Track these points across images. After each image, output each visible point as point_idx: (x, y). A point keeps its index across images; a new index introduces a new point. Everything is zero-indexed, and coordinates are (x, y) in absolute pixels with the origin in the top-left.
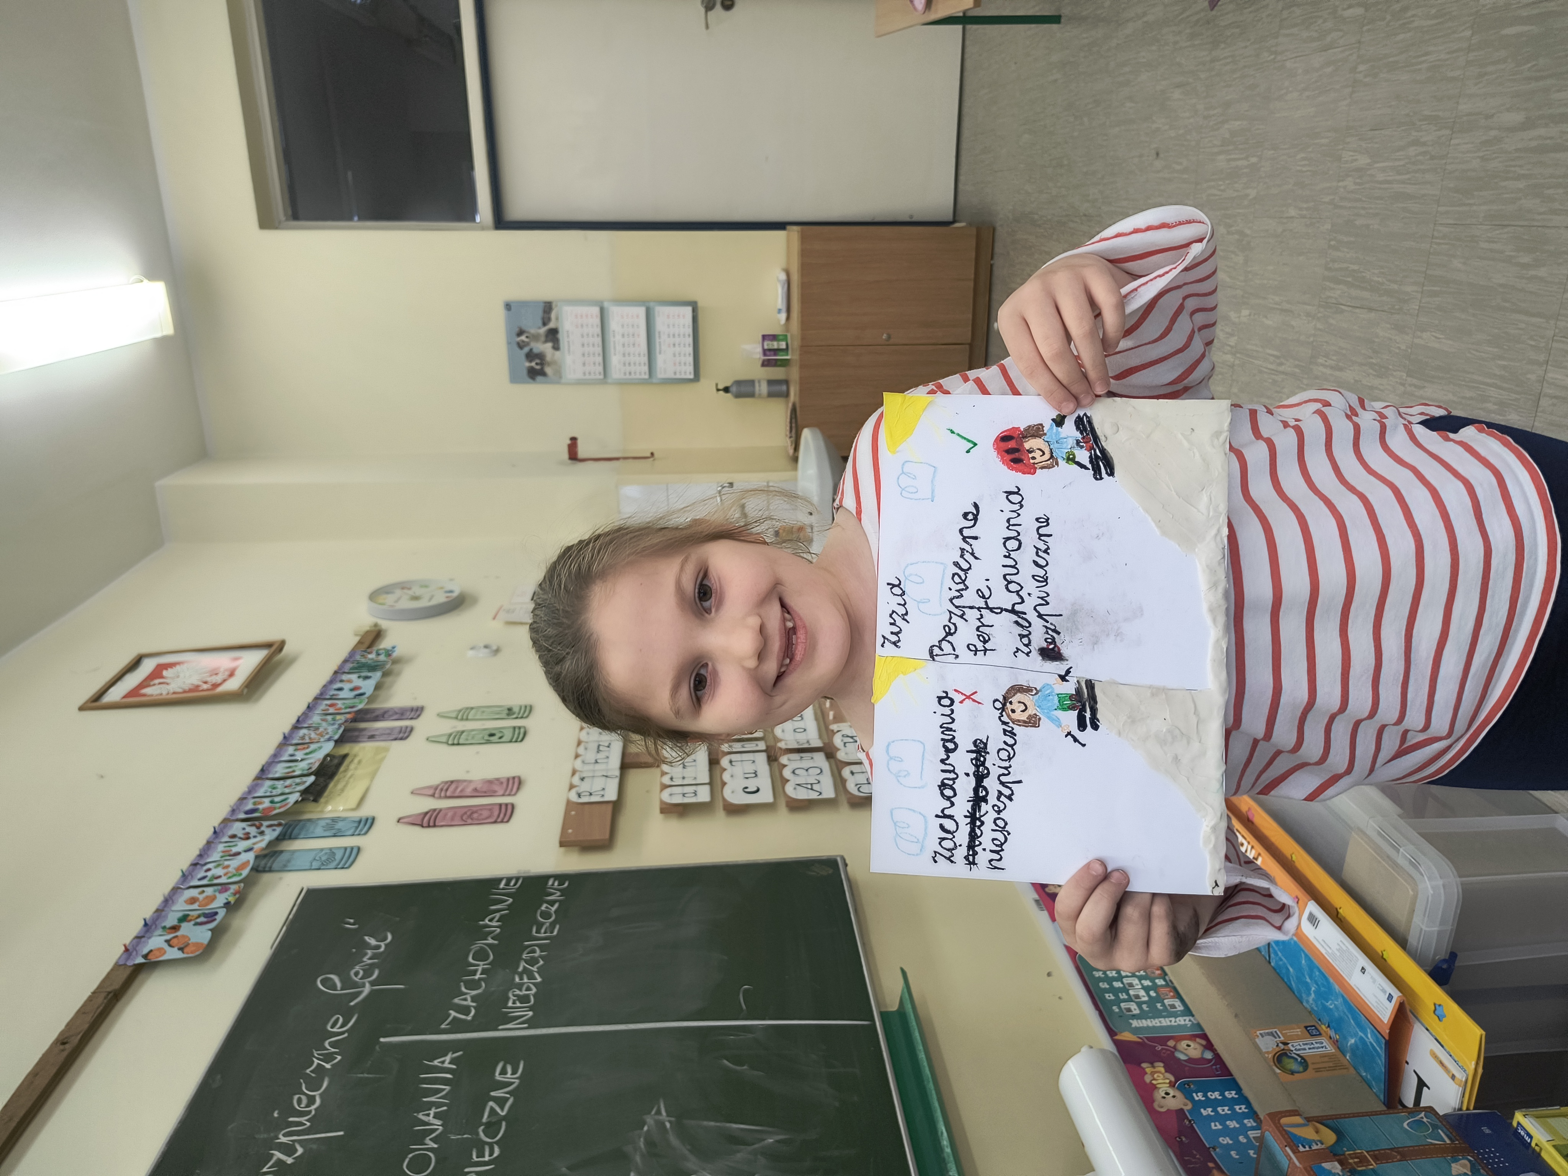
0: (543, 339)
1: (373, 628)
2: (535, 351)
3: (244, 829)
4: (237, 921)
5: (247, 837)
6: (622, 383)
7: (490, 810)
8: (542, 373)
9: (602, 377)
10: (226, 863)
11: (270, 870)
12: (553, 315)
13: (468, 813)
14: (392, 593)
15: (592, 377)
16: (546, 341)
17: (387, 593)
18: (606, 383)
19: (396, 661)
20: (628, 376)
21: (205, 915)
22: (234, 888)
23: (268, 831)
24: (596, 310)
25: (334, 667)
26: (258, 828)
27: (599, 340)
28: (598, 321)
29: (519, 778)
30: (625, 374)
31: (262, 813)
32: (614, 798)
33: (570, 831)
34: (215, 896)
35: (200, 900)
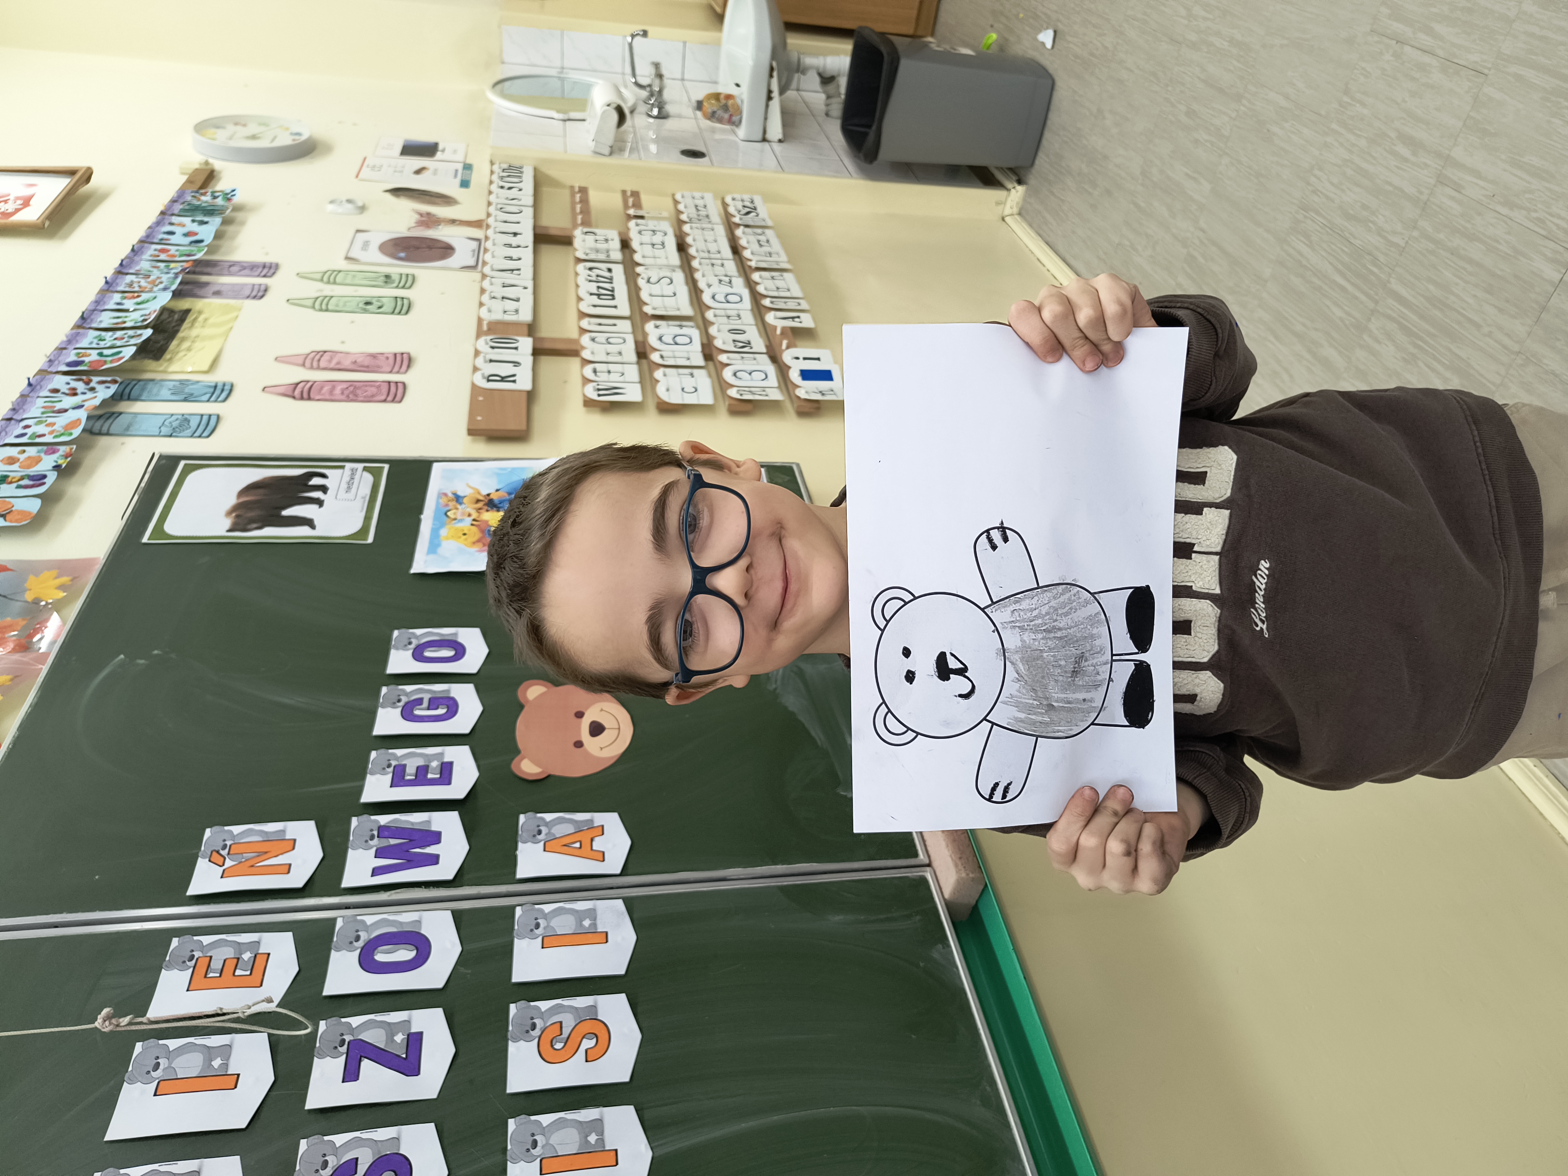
1: (204, 167)
3: (68, 384)
4: (72, 487)
5: (74, 393)
7: (379, 387)
10: (50, 420)
11: (108, 434)
13: (351, 389)
14: (224, 128)
17: (218, 127)
19: (238, 208)
21: (31, 478)
22: (63, 449)
23: (99, 388)
25: (162, 208)
26: (87, 383)
29: (409, 354)
31: (89, 367)
32: (528, 386)
33: (479, 418)
34: (39, 457)
35: (21, 460)
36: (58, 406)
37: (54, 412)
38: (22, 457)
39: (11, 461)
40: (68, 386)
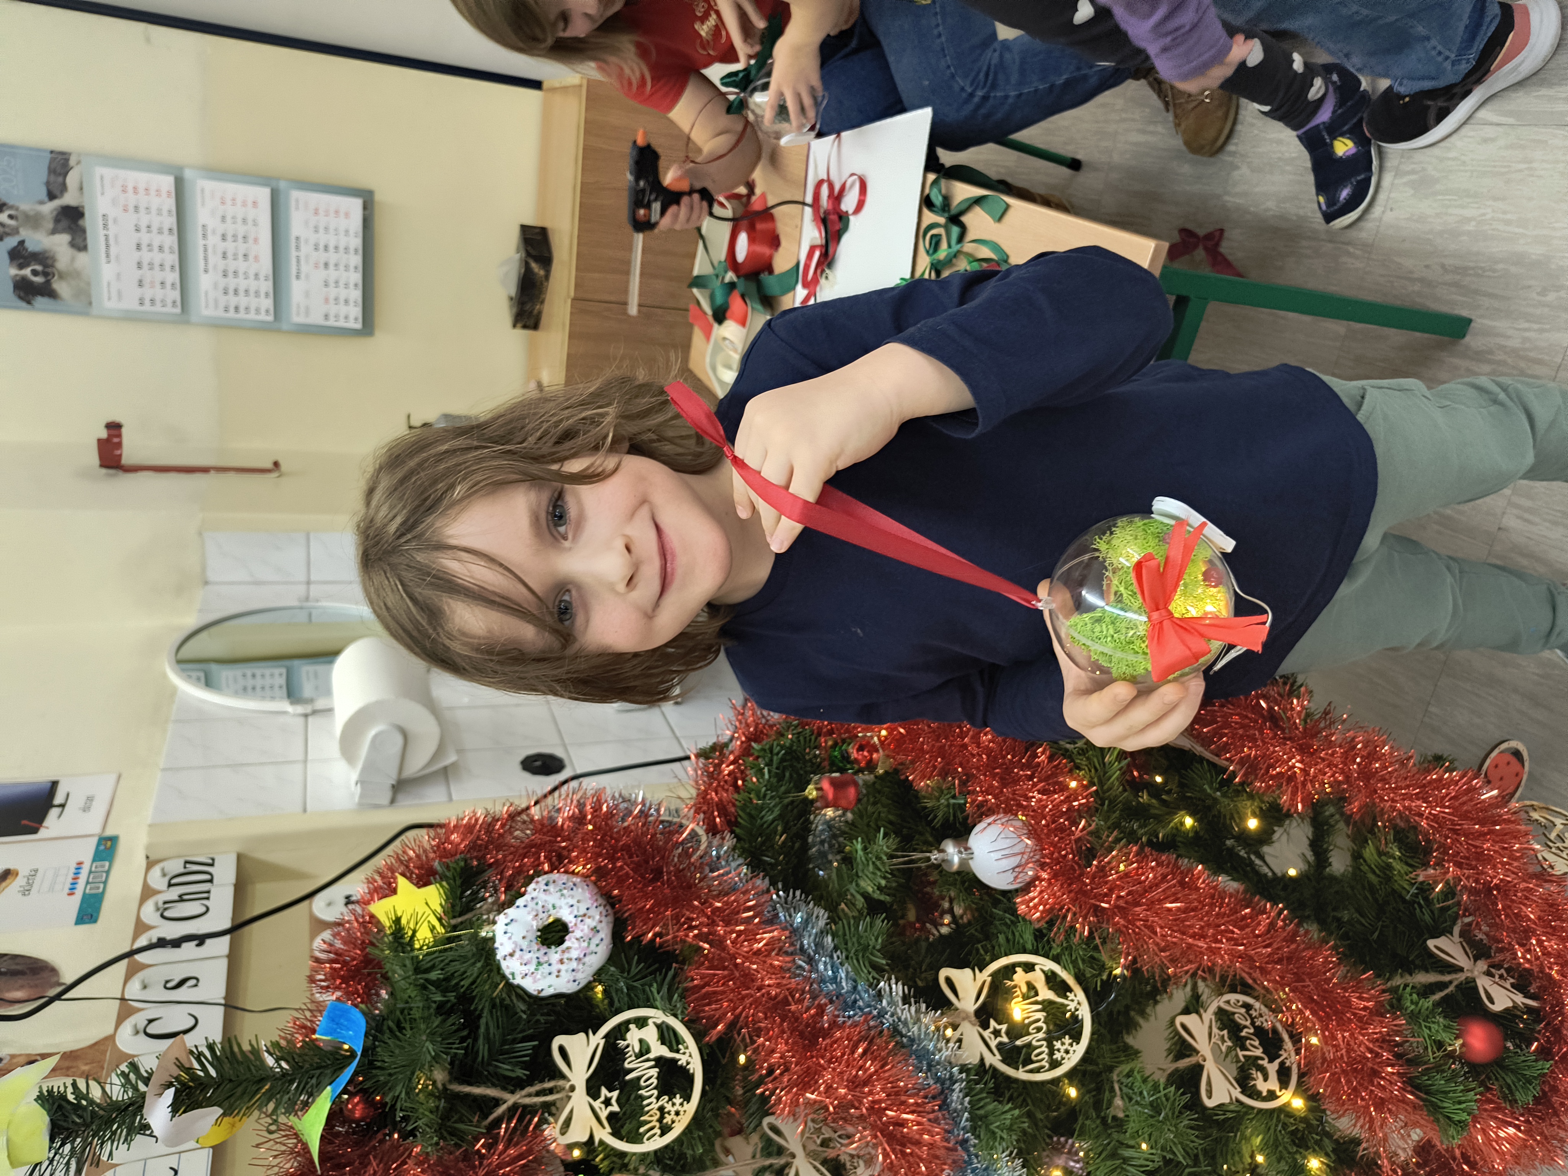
0: (50, 225)
2: (31, 246)
6: (217, 325)
8: (47, 291)
9: (178, 310)
12: (72, 180)
15: (158, 308)
16: (54, 232)
18: (187, 322)
20: (231, 314)
24: (167, 182)
27: (171, 241)
28: (170, 203)
30: (226, 310)
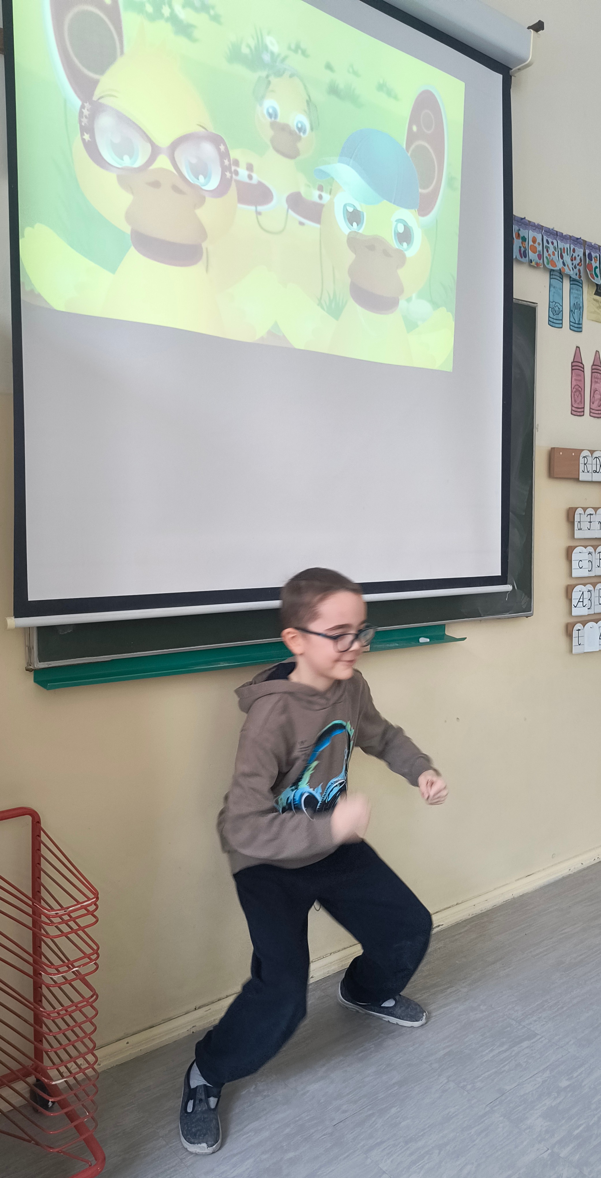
5: (573, 260)
7: (581, 403)
11: (550, 278)
13: (580, 389)
26: (578, 265)
31: (588, 264)
32: (581, 479)
33: (561, 453)
34: (537, 252)
35: (535, 245)
36: (565, 255)
37: (561, 254)
38: (536, 245)
39: (534, 241)
40: (577, 256)
